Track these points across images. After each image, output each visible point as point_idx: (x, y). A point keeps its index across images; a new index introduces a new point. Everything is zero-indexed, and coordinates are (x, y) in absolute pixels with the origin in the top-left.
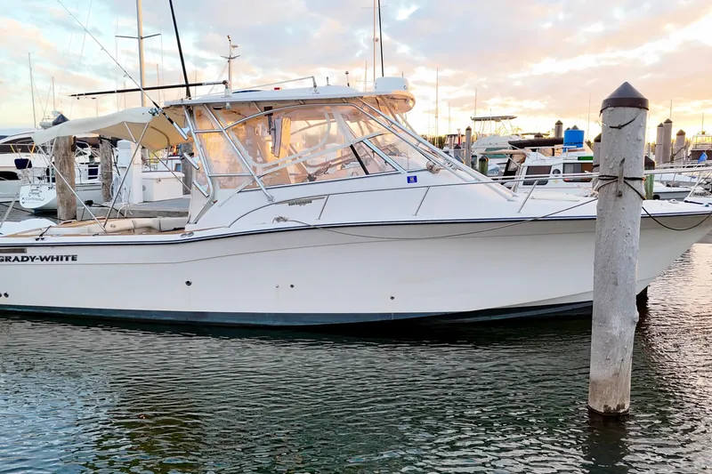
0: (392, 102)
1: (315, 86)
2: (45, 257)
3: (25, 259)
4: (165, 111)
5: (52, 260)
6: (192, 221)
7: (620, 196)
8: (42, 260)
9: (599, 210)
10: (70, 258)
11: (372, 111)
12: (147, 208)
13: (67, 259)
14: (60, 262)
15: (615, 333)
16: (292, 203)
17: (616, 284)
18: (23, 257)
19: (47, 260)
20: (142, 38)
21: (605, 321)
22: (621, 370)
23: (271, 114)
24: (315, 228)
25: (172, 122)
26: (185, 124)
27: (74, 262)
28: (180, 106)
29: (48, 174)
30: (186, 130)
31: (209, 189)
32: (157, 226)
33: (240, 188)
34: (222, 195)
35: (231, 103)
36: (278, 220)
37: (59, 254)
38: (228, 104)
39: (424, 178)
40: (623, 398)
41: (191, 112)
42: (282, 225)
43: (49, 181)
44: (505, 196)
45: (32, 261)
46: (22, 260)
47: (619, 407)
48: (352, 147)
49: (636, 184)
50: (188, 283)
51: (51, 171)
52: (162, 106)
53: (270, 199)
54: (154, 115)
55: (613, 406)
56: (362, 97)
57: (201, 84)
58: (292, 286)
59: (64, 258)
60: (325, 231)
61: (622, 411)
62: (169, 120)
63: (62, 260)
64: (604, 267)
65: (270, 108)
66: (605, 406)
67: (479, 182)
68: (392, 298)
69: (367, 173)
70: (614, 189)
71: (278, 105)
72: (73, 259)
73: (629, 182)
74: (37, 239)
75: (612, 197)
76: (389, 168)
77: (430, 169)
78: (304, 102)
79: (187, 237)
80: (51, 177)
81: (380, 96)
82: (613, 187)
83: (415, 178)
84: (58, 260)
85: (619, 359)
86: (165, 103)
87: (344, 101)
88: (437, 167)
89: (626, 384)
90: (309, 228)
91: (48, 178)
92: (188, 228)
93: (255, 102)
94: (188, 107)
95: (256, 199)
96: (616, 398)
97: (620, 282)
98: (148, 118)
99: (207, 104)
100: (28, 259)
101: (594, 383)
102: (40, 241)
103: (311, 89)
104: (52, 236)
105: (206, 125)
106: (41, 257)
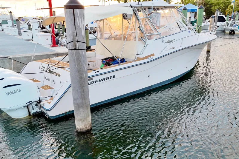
3: (92, 83)
5: (105, 80)
8: (100, 81)
10: (112, 77)
13: (111, 78)
18: (91, 82)
19: (102, 81)
27: (114, 78)
33: (155, 39)
36: (172, 48)
37: (108, 77)
38: (152, 7)
45: (96, 83)
46: (91, 84)
48: (177, 22)
50: (149, 76)
53: (163, 42)
59: (110, 78)
63: (109, 79)
68: (186, 67)
69: (181, 31)
72: (113, 78)
83: (189, 31)
100: (94, 82)
102: (97, 73)
106: (100, 80)
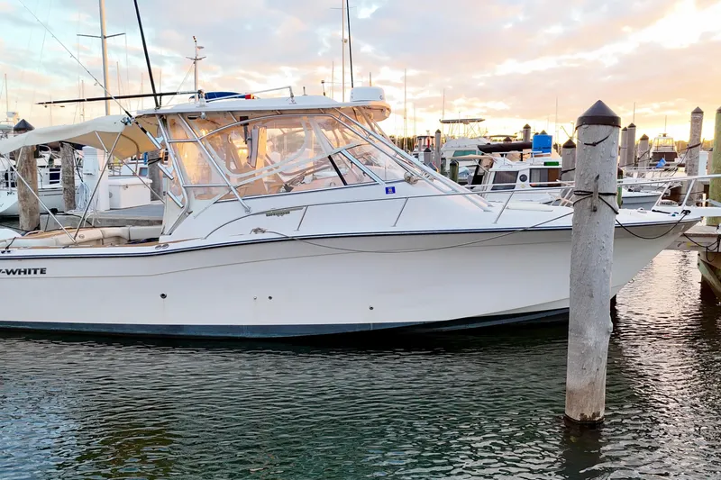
0: (368, 111)
1: (292, 96)
2: (12, 271)
4: (138, 120)
5: (19, 273)
6: (166, 231)
7: (595, 211)
8: (9, 273)
9: (575, 224)
10: (39, 272)
11: (348, 121)
12: (114, 216)
13: (35, 273)
14: (27, 275)
15: (591, 343)
16: (269, 214)
17: (592, 296)
19: (14, 273)
20: (105, 37)
21: (581, 332)
22: (596, 379)
23: (247, 124)
24: (292, 239)
25: (145, 132)
26: (158, 134)
27: (42, 275)
28: (154, 115)
29: (7, 178)
30: (160, 140)
31: (183, 199)
32: (126, 236)
33: (216, 199)
34: (197, 205)
35: (206, 113)
36: (256, 231)
37: (27, 268)
38: (203, 114)
39: (402, 189)
40: (598, 407)
41: (164, 121)
42: (260, 236)
43: (7, 186)
44: (480, 206)
47: (595, 415)
48: (330, 157)
49: (609, 199)
50: (163, 296)
51: (9, 176)
52: (134, 114)
53: (248, 210)
54: (126, 124)
55: (589, 415)
56: (339, 108)
57: (175, 94)
58: (270, 298)
59: (33, 272)
60: (302, 243)
61: (597, 419)
62: (142, 129)
63: (30, 273)
64: (579, 280)
65: (246, 118)
66: (582, 415)
67: (456, 193)
68: (371, 308)
69: (345, 184)
70: (589, 204)
71: (255, 115)
72: (41, 273)
73: (604, 197)
74: (3, 252)
75: (587, 211)
76: (367, 179)
77: (408, 180)
78: (281, 112)
79: (162, 250)
80: (10, 182)
81: (357, 107)
82: (588, 202)
83: (393, 188)
84: (25, 273)
85: (594, 369)
86: (138, 112)
87: (322, 111)
88: (414, 177)
89: (601, 392)
90: (287, 239)
91: (7, 183)
92: (162, 239)
93: (231, 112)
94: (161, 116)
95: (233, 210)
96: (591, 406)
97: (595, 294)
98: (120, 128)
99: (182, 114)
101: (571, 392)
102: (6, 254)
103: (287, 99)
104: (19, 248)
105: (180, 134)
106: (7, 271)
